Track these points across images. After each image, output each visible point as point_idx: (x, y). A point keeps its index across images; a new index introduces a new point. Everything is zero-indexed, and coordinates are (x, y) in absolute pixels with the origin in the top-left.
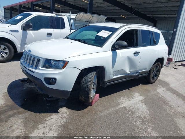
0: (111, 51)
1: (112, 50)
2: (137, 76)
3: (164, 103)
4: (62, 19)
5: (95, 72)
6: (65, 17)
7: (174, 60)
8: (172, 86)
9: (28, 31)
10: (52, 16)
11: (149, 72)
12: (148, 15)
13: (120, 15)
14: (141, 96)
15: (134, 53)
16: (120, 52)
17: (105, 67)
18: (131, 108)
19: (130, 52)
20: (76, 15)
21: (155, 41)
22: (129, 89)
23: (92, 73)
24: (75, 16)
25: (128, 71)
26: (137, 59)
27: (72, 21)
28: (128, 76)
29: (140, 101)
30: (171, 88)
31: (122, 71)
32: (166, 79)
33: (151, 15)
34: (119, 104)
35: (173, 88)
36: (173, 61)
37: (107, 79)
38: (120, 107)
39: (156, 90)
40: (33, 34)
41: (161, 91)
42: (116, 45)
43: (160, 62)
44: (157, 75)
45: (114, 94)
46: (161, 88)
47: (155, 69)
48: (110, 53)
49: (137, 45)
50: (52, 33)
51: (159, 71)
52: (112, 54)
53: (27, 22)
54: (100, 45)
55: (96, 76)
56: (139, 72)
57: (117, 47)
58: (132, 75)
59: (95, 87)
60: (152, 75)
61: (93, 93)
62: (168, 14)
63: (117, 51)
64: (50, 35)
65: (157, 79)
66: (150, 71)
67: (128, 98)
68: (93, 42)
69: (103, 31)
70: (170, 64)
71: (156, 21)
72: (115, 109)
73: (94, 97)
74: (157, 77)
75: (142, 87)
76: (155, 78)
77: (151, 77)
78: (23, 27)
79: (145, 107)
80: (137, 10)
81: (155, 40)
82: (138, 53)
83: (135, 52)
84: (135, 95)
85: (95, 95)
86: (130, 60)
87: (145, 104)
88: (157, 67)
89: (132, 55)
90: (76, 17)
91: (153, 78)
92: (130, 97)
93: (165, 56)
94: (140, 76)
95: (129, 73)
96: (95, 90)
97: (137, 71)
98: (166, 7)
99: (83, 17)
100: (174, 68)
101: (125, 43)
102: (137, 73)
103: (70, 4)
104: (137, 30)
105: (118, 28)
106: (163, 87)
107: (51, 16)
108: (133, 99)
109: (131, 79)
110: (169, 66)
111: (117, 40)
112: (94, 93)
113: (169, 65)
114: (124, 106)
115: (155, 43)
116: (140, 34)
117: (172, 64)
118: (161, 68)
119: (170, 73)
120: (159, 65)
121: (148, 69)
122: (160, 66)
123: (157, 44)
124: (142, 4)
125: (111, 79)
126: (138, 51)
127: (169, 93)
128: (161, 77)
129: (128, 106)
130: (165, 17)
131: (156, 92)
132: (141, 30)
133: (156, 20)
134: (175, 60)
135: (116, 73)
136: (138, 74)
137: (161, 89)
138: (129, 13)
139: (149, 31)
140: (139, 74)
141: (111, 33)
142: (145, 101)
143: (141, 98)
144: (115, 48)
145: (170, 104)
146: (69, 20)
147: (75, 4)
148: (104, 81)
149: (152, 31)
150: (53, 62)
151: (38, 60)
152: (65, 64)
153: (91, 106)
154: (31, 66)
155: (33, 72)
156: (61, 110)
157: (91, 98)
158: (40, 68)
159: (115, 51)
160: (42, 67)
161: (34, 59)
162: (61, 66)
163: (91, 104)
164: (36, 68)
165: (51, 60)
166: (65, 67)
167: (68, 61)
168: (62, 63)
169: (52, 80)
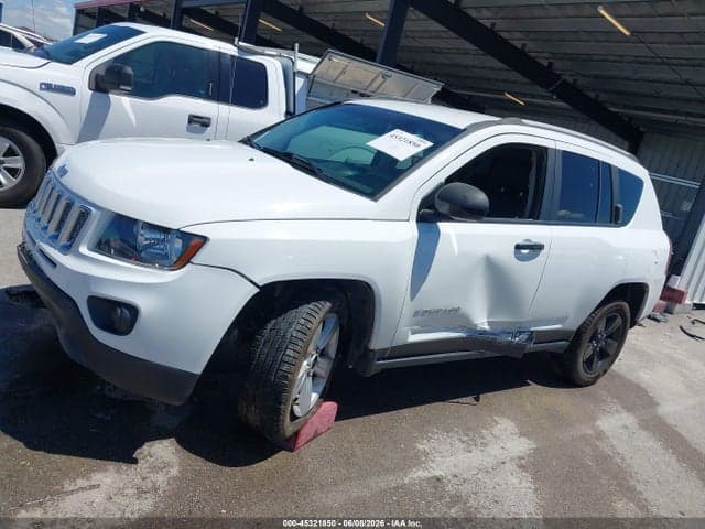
0: (413, 223)
1: (421, 219)
2: (519, 347)
3: (619, 485)
4: (262, 70)
5: (329, 305)
6: (272, 64)
7: (692, 299)
8: (668, 409)
9: (112, 96)
10: (222, 51)
11: (576, 337)
12: (614, 105)
13: (502, 93)
14: (523, 439)
15: (518, 247)
16: (455, 234)
17: (374, 287)
18: (465, 489)
19: (499, 236)
20: (318, 60)
21: (617, 209)
22: (477, 399)
23: (310, 306)
24: (314, 66)
25: (482, 321)
26: (527, 271)
27: (300, 82)
28: (476, 339)
29: (512, 459)
30: (660, 418)
31: (454, 317)
32: (645, 377)
33: (625, 107)
34: (417, 460)
35: (670, 421)
36: (688, 301)
37: (378, 342)
38: (420, 474)
39: (594, 419)
40: (134, 111)
41: (615, 425)
42: (443, 198)
43: (628, 297)
44: (607, 355)
45: (406, 412)
46: (617, 411)
47: (601, 327)
48: (410, 231)
49: (534, 214)
50: (209, 119)
51: (619, 336)
52: (416, 233)
53: (117, 59)
54: (369, 190)
55: (333, 319)
56: (532, 332)
57: (444, 208)
58: (499, 339)
59: (324, 368)
60: (586, 351)
61: (306, 395)
62: (689, 114)
63: (444, 226)
64: (199, 123)
65: (605, 371)
66: (579, 332)
67: (465, 438)
68: (350, 173)
69: (397, 132)
70: (671, 313)
71: (641, 134)
72: (393, 481)
73: (312, 412)
74: (606, 361)
75: (536, 397)
76: (598, 365)
77: (581, 361)
78: (97, 75)
79: (531, 494)
80: (570, 80)
81: (620, 206)
82: (536, 248)
83: (520, 242)
84: (496, 430)
85: (318, 405)
86: (495, 273)
87: (535, 479)
88: (610, 320)
89: (506, 254)
90: (315, 69)
91: (589, 363)
92: (473, 436)
93: (655, 279)
94: (532, 346)
95: (487, 327)
96: (322, 383)
97: (521, 323)
98: (687, 83)
99: (343, 72)
100: (684, 331)
101: (480, 197)
102: (520, 333)
103: (318, 22)
104: (546, 149)
105: (462, 128)
106: (629, 409)
107: (217, 49)
108: (484, 445)
109: (488, 354)
110: (665, 322)
111: (450, 180)
112: (314, 396)
113: (669, 316)
114: (438, 473)
115: (617, 216)
116: (554, 169)
117: (682, 316)
118: (631, 327)
119: (667, 351)
120: (621, 311)
121: (573, 324)
122: (625, 321)
123: (625, 223)
124: (592, 60)
125: (399, 342)
126: (535, 241)
127: (647, 442)
128: (624, 363)
129: (456, 476)
130: (676, 123)
131: (593, 427)
132: (564, 152)
133: (641, 129)
134: (696, 301)
135: (426, 319)
136: (524, 337)
137: (617, 416)
138: (539, 90)
139: (599, 161)
140: (530, 339)
141: (430, 144)
142: (533, 466)
143: (520, 446)
144: (433, 211)
145: (645, 495)
146: (289, 76)
147: (338, 25)
148: (367, 351)
149: (610, 166)
150: (142, 232)
151: (84, 216)
152: (189, 246)
153: (292, 451)
154: (50, 238)
155: (53, 264)
156: (153, 450)
157: (293, 417)
158: (84, 250)
159: (433, 225)
160: (89, 249)
161: (69, 207)
162: (173, 253)
163: (290, 444)
164: (68, 248)
165: (135, 221)
166: (189, 262)
167: (205, 239)
168: (178, 244)
169: (119, 310)
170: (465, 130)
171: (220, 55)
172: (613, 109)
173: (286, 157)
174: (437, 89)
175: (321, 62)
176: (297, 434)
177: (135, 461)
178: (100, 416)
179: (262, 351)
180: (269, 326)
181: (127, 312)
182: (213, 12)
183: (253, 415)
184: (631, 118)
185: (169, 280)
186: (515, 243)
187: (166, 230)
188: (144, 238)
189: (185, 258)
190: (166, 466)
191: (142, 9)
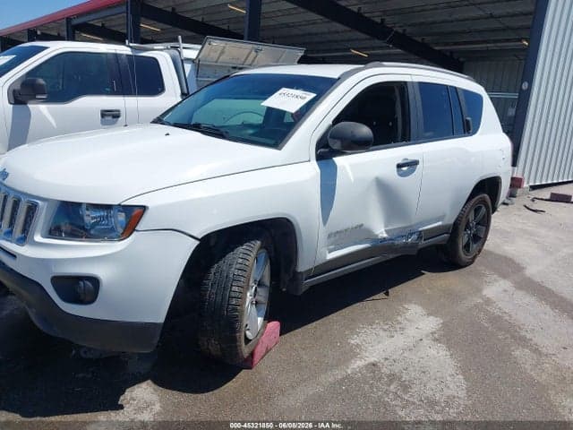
0: (314, 163)
1: (319, 158)
2: (413, 245)
3: (513, 337)
4: (154, 62)
5: (259, 242)
6: (162, 55)
7: (528, 183)
8: (532, 271)
9: (31, 106)
10: (118, 52)
11: (454, 230)
12: (437, 44)
14: (431, 318)
15: (399, 166)
16: (348, 165)
17: (292, 220)
18: (397, 369)
19: (383, 160)
20: (200, 47)
21: (468, 121)
22: (387, 294)
23: (244, 247)
24: (197, 52)
25: (381, 231)
26: (408, 185)
27: (188, 67)
28: (379, 246)
29: (427, 336)
30: (529, 278)
31: (360, 232)
32: (509, 249)
33: (447, 44)
34: (352, 353)
35: (538, 279)
36: (525, 185)
37: (304, 265)
38: (358, 364)
39: (479, 290)
40: (52, 116)
41: (496, 290)
42: (333, 137)
43: (487, 190)
44: (479, 239)
45: (333, 317)
46: (495, 280)
47: (471, 217)
48: (312, 169)
49: (406, 138)
50: (119, 111)
51: (485, 222)
52: (319, 171)
53: (29, 74)
54: (273, 142)
55: (263, 254)
56: (420, 232)
57: (336, 145)
58: (396, 242)
59: (263, 295)
60: (463, 239)
61: (254, 321)
62: (495, 41)
63: (338, 160)
64: (111, 116)
65: (480, 251)
66: (456, 225)
67: (386, 327)
68: (251, 131)
69: (284, 90)
70: (514, 197)
71: (463, 63)
72: (339, 374)
73: (260, 334)
74: (479, 243)
75: (431, 282)
76: (474, 247)
77: (461, 247)
78: (14, 91)
79: (449, 360)
80: (400, 31)
81: (468, 118)
82: (414, 164)
83: (400, 162)
84: (408, 315)
85: (264, 326)
86: (385, 190)
87: (449, 348)
88: (477, 211)
89: (390, 173)
90: (199, 54)
91: (467, 247)
92: (392, 323)
93: (505, 173)
94: (423, 243)
95: (385, 235)
96: (264, 308)
97: (411, 226)
99: (222, 52)
100: (528, 208)
101: (364, 131)
102: (411, 234)
103: (189, 19)
104: (405, 83)
105: (336, 77)
106: (504, 276)
107: (114, 51)
108: (402, 329)
109: (391, 256)
110: (512, 204)
111: (337, 120)
112: (260, 320)
113: (514, 199)
114: (372, 360)
115: (468, 128)
116: (415, 100)
117: (524, 197)
118: (493, 213)
119: (520, 226)
120: (484, 201)
121: (450, 220)
122: (487, 207)
123: (475, 132)
124: (414, 12)
125: (320, 261)
126: (411, 158)
127: (524, 299)
128: (492, 242)
129: (386, 359)
131: (482, 297)
132: (420, 83)
133: (461, 59)
134: (531, 184)
135: (338, 238)
136: (415, 237)
137: (497, 284)
138: (377, 42)
139: (447, 86)
140: (420, 237)
141: (313, 95)
142: (445, 337)
143: (431, 324)
144: (327, 150)
145: (535, 340)
146: (178, 64)
148: (295, 273)
149: (455, 88)
150: (88, 213)
151: (32, 209)
152: (132, 217)
153: (251, 368)
154: (5, 234)
155: (13, 256)
156: (134, 395)
157: (247, 341)
158: (38, 238)
159: (330, 161)
160: (44, 237)
161: (16, 204)
162: (118, 226)
163: (248, 363)
164: (22, 240)
165: (79, 205)
166: (134, 230)
167: (144, 208)
168: (122, 217)
169: (82, 283)
170: (339, 78)
171: (116, 55)
172: (437, 48)
173: (196, 127)
174: (301, 54)
175: (202, 48)
176: (252, 354)
177: (121, 407)
178: (81, 375)
179: (211, 291)
180: (213, 271)
181: (88, 283)
182: (100, 25)
183: (213, 346)
184: (452, 52)
185: (119, 249)
186: (396, 163)
187: (108, 207)
188: (89, 218)
189: (130, 228)
190: (149, 405)
191: (39, 33)
